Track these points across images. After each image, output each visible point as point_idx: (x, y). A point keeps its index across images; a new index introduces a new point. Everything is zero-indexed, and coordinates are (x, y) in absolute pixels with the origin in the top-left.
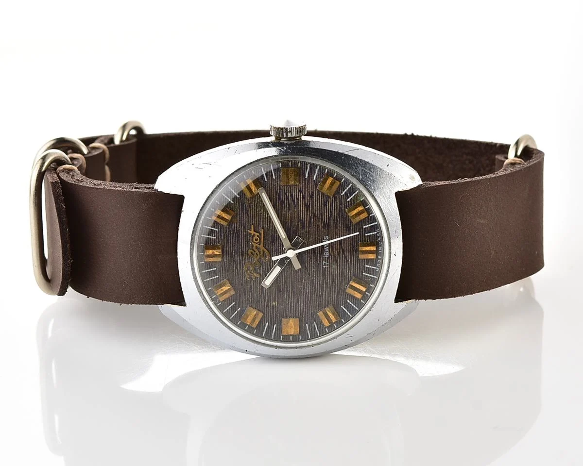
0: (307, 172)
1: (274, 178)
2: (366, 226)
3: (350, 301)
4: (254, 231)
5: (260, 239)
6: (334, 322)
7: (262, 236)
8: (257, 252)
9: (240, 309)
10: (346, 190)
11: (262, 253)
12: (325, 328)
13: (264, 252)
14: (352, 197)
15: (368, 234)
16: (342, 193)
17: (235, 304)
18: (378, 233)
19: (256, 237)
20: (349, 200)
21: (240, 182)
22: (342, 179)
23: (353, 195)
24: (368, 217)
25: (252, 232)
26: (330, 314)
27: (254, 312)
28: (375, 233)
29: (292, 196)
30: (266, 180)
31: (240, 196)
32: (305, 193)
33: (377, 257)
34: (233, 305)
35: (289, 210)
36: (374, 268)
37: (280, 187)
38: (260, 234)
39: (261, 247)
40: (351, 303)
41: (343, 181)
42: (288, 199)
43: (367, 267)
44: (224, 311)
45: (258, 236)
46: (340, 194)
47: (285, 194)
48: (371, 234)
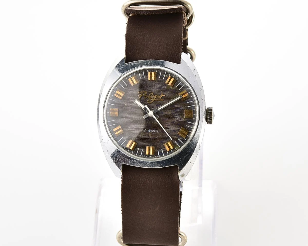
0: (190, 122)
1: (188, 107)
2: (162, 150)
3: (125, 142)
4: (162, 96)
5: (158, 99)
6: (115, 133)
7: (160, 100)
8: (152, 97)
9: (124, 88)
10: (180, 141)
11: (151, 100)
12: (112, 129)
13: (152, 100)
14: (177, 144)
15: (158, 151)
16: (179, 139)
17: (126, 86)
18: (159, 156)
19: (159, 97)
20: (176, 142)
21: (187, 90)
22: (186, 139)
23: (178, 144)
24: (167, 151)
25: (162, 95)
26: (119, 132)
27: (122, 95)
28: (159, 155)
29: (179, 115)
30: (187, 103)
31: (179, 90)
32: (180, 121)
33: (147, 155)
34: (126, 85)
35: (172, 113)
36: (141, 154)
37: (183, 109)
38: (160, 99)
39: (154, 99)
40: (124, 142)
41: (185, 139)
42: (177, 113)
43: (142, 150)
44: (123, 81)
45: (160, 98)
46: (178, 138)
47: (180, 112)
48: (158, 152)
